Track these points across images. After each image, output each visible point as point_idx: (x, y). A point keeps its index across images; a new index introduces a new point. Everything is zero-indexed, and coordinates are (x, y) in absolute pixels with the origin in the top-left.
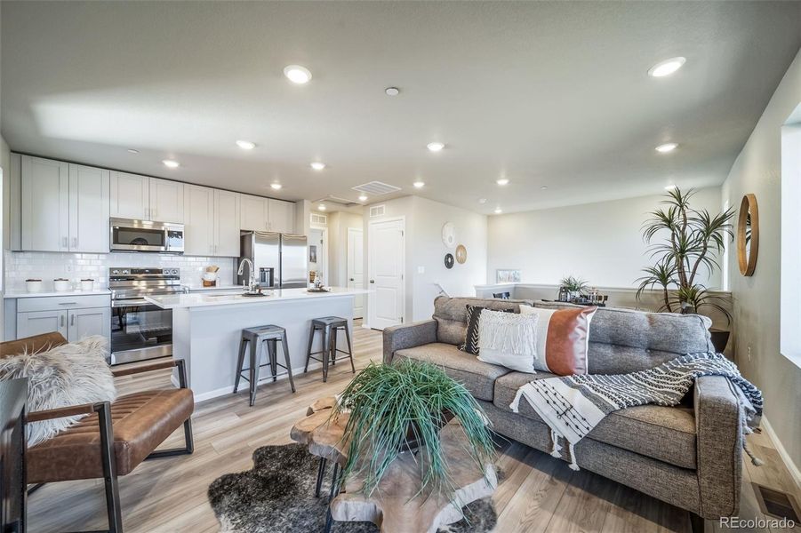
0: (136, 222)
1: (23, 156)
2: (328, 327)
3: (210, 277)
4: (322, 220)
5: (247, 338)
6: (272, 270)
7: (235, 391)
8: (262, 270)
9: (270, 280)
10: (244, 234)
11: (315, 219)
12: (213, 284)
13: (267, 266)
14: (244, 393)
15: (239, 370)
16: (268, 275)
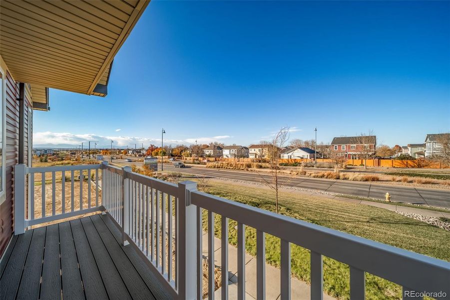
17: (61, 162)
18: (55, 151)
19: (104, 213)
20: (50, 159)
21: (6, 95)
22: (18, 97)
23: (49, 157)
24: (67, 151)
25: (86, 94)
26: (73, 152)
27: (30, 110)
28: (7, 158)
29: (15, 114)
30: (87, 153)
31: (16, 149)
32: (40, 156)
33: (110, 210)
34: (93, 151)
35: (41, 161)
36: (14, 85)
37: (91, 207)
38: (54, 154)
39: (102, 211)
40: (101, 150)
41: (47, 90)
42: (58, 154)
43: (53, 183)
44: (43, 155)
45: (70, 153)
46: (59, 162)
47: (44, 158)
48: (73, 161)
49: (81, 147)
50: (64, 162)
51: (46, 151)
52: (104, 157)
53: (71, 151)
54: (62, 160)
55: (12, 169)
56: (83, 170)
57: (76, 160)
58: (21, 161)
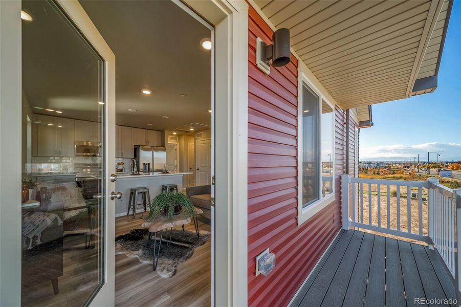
0: (85, 142)
1: (38, 115)
2: (168, 188)
3: (120, 167)
4: (176, 139)
5: (133, 192)
6: (149, 164)
7: (128, 215)
8: (144, 164)
9: (148, 169)
10: (136, 147)
11: (172, 138)
12: (121, 171)
13: (146, 162)
14: (131, 215)
15: (130, 206)
16: (147, 166)
17: (392, 176)
18: (387, 164)
19: (431, 247)
20: (382, 172)
21: (335, 123)
22: (345, 121)
23: (381, 170)
24: (400, 164)
25: (404, 98)
26: (407, 166)
27: (356, 129)
28: (336, 169)
29: (343, 136)
30: (425, 166)
31: (344, 162)
32: (373, 168)
33: (440, 248)
34: (434, 165)
35: (374, 173)
36: (341, 113)
37: (423, 235)
38: (386, 167)
39: (429, 244)
40: (447, 163)
41: (370, 108)
42: (390, 167)
43: (379, 195)
44: (376, 168)
45: (403, 166)
46: (390, 176)
47: (377, 170)
48: (406, 175)
49: (417, 160)
50: (396, 175)
51: (378, 164)
52: (453, 172)
53: (404, 164)
54: (394, 173)
55: (340, 178)
56: (411, 188)
57: (410, 174)
58: (347, 172)
